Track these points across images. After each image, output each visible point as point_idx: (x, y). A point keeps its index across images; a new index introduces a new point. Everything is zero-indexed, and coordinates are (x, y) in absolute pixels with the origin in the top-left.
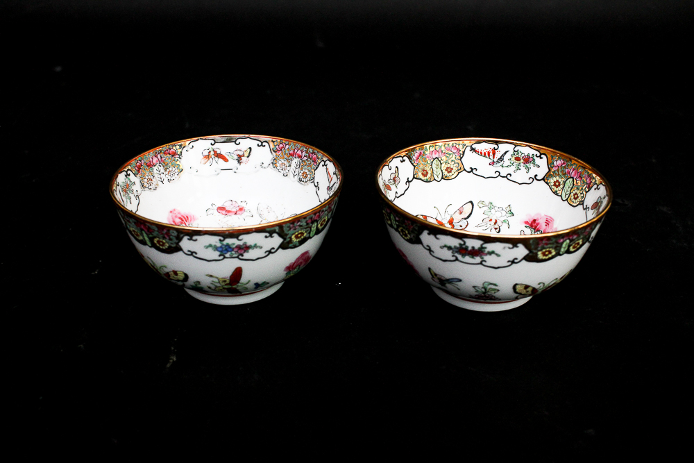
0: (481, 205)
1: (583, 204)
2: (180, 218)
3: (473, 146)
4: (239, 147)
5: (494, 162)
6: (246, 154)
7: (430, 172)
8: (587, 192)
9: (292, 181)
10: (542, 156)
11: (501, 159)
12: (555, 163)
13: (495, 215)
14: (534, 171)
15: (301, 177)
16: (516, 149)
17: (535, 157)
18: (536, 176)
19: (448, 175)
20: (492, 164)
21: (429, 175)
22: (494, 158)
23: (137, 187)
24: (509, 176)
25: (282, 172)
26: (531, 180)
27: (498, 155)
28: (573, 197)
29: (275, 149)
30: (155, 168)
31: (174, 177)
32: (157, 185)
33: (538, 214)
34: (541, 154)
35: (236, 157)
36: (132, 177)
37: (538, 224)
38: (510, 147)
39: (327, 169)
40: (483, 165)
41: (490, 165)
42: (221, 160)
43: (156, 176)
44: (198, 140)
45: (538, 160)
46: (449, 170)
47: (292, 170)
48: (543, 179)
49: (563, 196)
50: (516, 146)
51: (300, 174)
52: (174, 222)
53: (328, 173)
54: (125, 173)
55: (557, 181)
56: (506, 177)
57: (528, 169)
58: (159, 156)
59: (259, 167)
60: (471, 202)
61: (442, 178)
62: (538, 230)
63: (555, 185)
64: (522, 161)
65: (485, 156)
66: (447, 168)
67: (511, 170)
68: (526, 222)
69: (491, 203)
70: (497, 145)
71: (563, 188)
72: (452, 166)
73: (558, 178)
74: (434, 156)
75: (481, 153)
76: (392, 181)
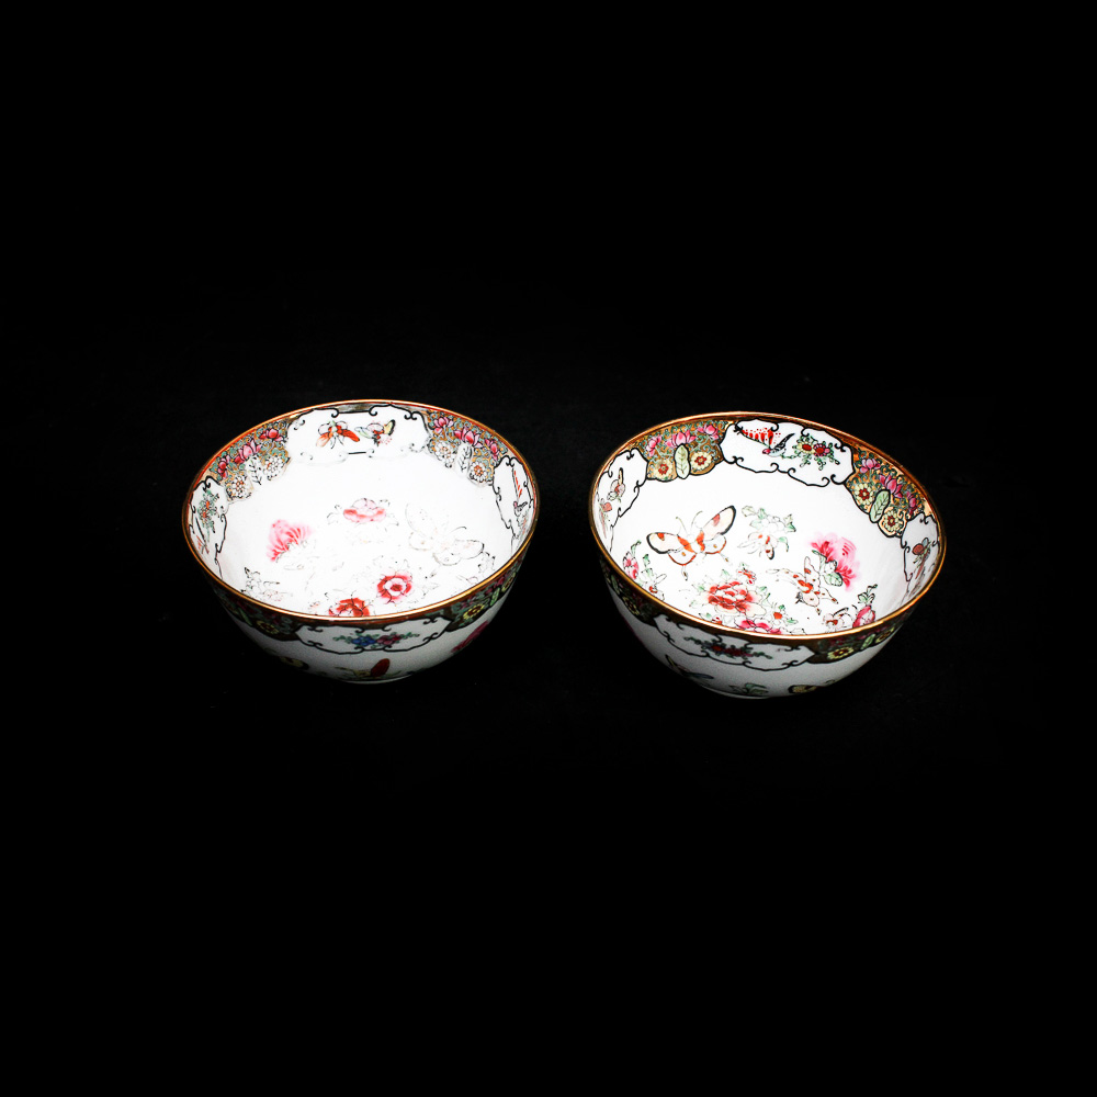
0: (747, 512)
1: (901, 537)
2: (288, 533)
3: (740, 425)
4: (375, 419)
5: (770, 449)
6: (387, 430)
7: (671, 466)
8: (908, 520)
9: (458, 477)
10: (845, 448)
11: (781, 445)
12: (863, 461)
13: (769, 529)
14: (830, 468)
15: (473, 473)
16: (805, 433)
17: (833, 448)
18: (833, 476)
19: (699, 468)
20: (768, 451)
21: (669, 471)
22: (770, 443)
23: (223, 501)
24: (791, 472)
25: (444, 460)
26: (826, 481)
27: (777, 440)
28: (886, 521)
29: (432, 425)
30: (247, 463)
31: (276, 472)
32: (252, 488)
33: (832, 534)
34: (843, 445)
35: (372, 435)
36: (215, 488)
37: (832, 550)
38: (797, 429)
39: (514, 473)
40: (752, 452)
41: (764, 453)
42: (347, 440)
43: (249, 474)
44: (312, 410)
45: (837, 453)
46: (701, 461)
47: (458, 459)
48: (844, 483)
49: (873, 514)
50: (805, 428)
51: (472, 468)
52: (279, 541)
53: (515, 480)
54: (203, 485)
55: (865, 490)
56: (788, 473)
57: (822, 464)
58: (253, 444)
59: (407, 450)
60: (732, 507)
61: (690, 473)
62: (831, 560)
63: (861, 495)
64: (813, 451)
65: (756, 440)
66: (698, 458)
67: (796, 463)
68: (814, 545)
69: (762, 510)
70: (776, 424)
71: (873, 502)
72: (705, 455)
73: (866, 486)
74: (679, 442)
75: (751, 435)
76: (613, 494)
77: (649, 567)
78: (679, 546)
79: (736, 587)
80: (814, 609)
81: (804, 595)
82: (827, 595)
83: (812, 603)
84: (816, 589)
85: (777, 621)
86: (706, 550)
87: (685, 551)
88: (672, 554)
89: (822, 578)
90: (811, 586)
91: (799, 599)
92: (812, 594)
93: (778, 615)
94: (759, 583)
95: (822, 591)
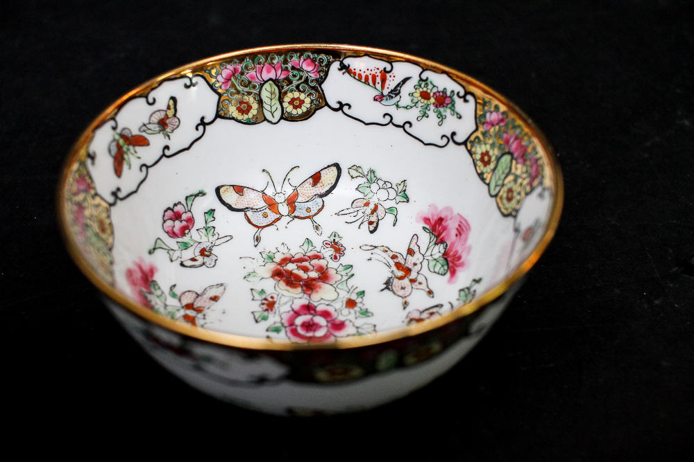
3: (346, 62)
7: (255, 106)
8: (527, 194)
10: (469, 97)
11: (396, 92)
12: (488, 115)
13: (379, 196)
14: (451, 124)
16: (424, 76)
17: (455, 97)
18: (454, 134)
19: (294, 112)
20: (379, 98)
21: (254, 112)
22: (383, 87)
24: (407, 126)
26: (445, 140)
27: (391, 84)
28: (505, 195)
33: (449, 209)
34: (467, 93)
37: (445, 228)
38: (414, 71)
40: (361, 98)
41: (375, 99)
45: (459, 103)
46: (297, 103)
48: (465, 143)
49: (492, 185)
50: (424, 70)
56: (403, 127)
57: (442, 118)
60: (337, 166)
61: (282, 118)
62: (442, 242)
63: (482, 160)
64: (432, 100)
65: (366, 82)
66: (293, 100)
67: (413, 115)
68: (427, 220)
69: (372, 171)
70: (391, 63)
71: (494, 170)
72: (302, 96)
73: (488, 147)
74: (266, 76)
75: (360, 75)
76: (156, 128)
77: (210, 224)
78: (261, 204)
79: (315, 262)
80: (400, 301)
81: (396, 280)
82: (424, 286)
83: (401, 293)
84: (413, 275)
85: (346, 311)
86: (296, 213)
87: (268, 211)
88: (249, 213)
89: (425, 263)
90: (408, 271)
91: (388, 285)
92: (406, 282)
93: (351, 304)
94: (345, 260)
95: (421, 278)
